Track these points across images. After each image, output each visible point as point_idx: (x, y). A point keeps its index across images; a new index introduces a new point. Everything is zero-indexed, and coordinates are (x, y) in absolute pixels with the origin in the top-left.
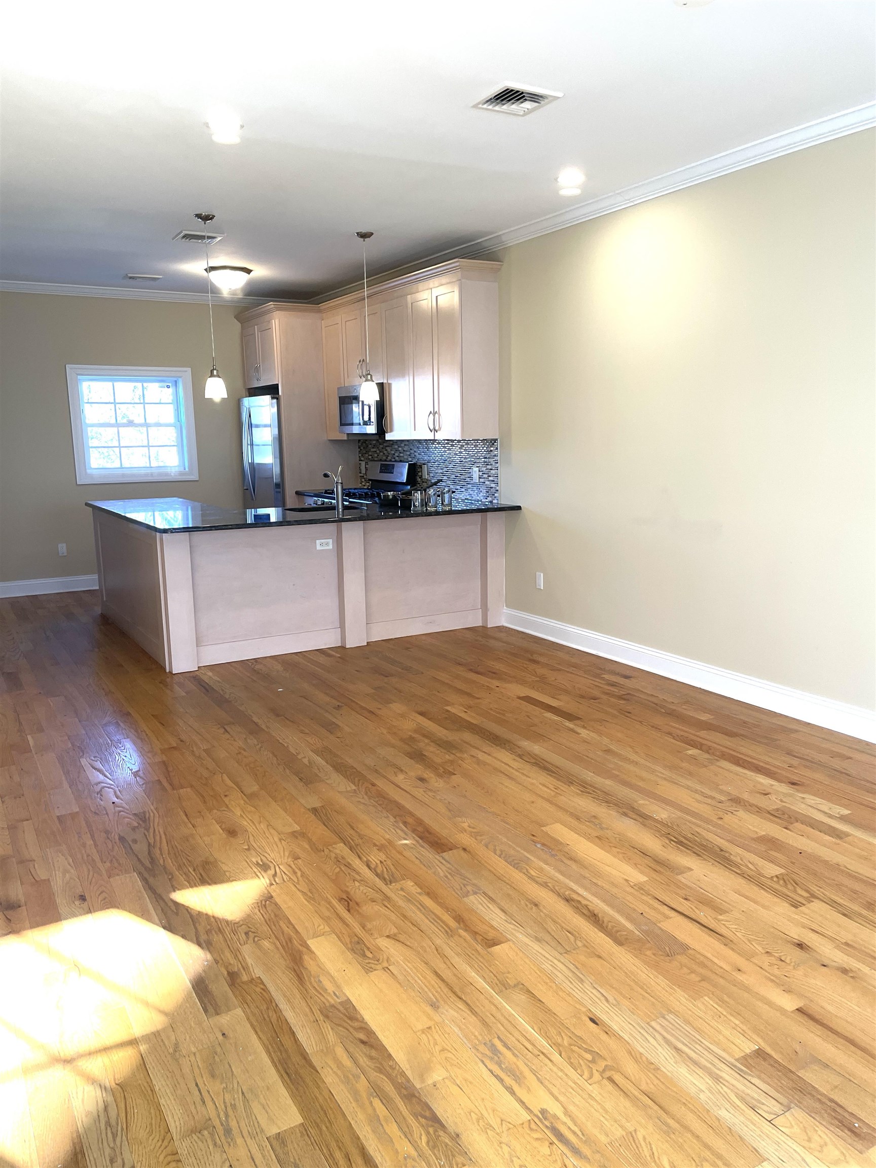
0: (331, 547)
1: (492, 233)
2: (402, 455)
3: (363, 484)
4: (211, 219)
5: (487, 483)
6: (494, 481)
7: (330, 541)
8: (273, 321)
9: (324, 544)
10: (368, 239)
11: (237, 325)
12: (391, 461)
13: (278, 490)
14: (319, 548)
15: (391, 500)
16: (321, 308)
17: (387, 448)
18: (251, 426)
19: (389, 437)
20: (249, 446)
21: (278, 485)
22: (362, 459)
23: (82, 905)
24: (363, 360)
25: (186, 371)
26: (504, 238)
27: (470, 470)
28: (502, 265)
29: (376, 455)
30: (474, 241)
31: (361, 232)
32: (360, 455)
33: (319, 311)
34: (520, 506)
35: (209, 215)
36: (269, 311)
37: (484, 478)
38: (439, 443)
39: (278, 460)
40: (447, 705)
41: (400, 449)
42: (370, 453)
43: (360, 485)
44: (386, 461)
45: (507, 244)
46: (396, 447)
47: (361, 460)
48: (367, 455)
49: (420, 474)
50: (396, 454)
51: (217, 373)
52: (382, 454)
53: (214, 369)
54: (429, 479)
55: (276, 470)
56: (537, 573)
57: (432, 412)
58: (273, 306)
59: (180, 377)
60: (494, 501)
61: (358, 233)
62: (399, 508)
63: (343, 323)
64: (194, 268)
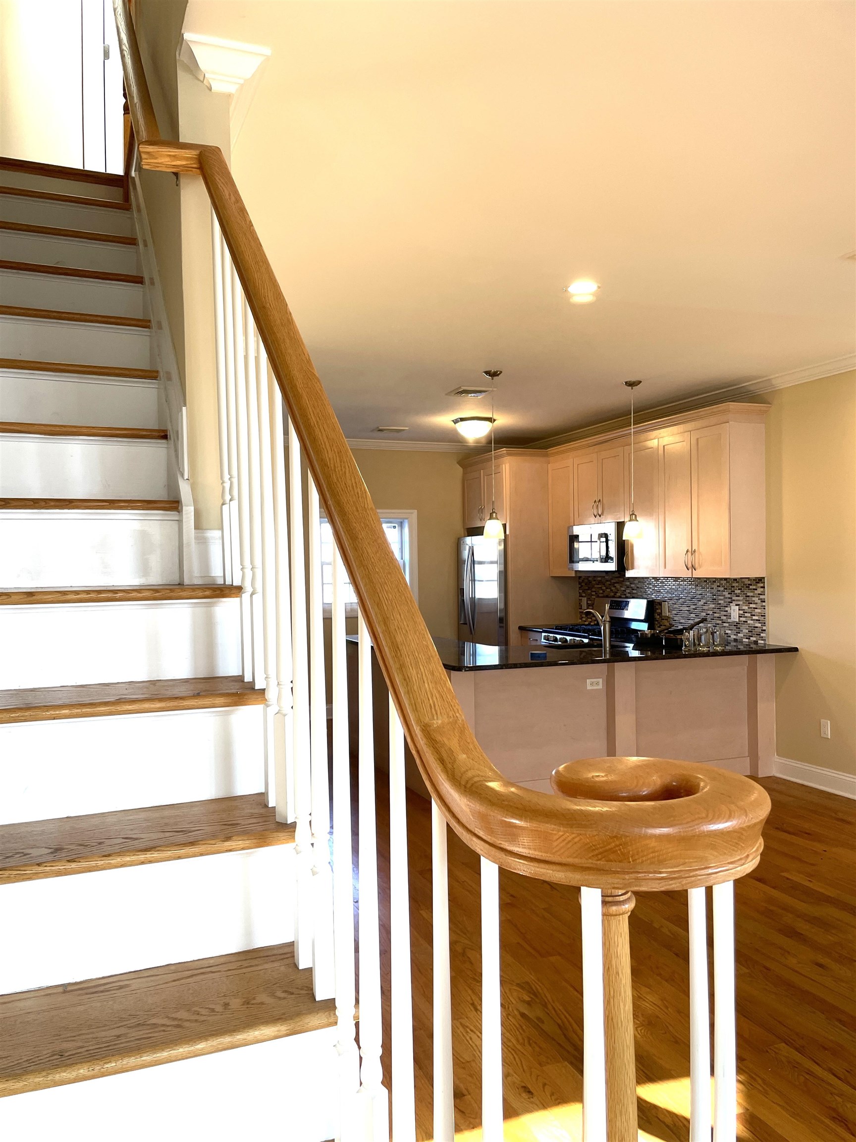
0: (600, 687)
1: (760, 377)
2: (634, 591)
3: (584, 619)
4: (498, 375)
5: (749, 622)
6: (759, 620)
7: (600, 680)
8: (504, 465)
9: (594, 684)
10: (636, 387)
11: (460, 470)
12: (620, 597)
13: (502, 625)
14: (589, 687)
15: (649, 638)
16: (548, 453)
17: (615, 585)
18: (473, 562)
19: (629, 574)
20: (471, 582)
21: (501, 620)
22: (584, 595)
23: (532, 1099)
24: (600, 501)
25: (412, 513)
26: (774, 382)
27: (727, 609)
28: (770, 407)
29: (601, 592)
30: (738, 385)
31: (630, 381)
32: (581, 591)
33: (547, 455)
34: (797, 648)
35: (497, 372)
36: (501, 456)
37: (746, 617)
38: (684, 581)
39: (503, 595)
40: (783, 872)
41: (632, 585)
42: (593, 590)
43: (580, 620)
44: (613, 597)
45: (775, 387)
46: (628, 583)
47: (582, 596)
48: (589, 591)
49: (659, 611)
50: (628, 591)
51: (496, 516)
52: (609, 590)
53: (493, 512)
54: (671, 616)
55: (500, 606)
56: (822, 720)
57: (690, 550)
58: (505, 452)
59: (407, 519)
60: (759, 642)
61: (626, 383)
62: (664, 647)
63: (576, 466)
64: (444, 420)
